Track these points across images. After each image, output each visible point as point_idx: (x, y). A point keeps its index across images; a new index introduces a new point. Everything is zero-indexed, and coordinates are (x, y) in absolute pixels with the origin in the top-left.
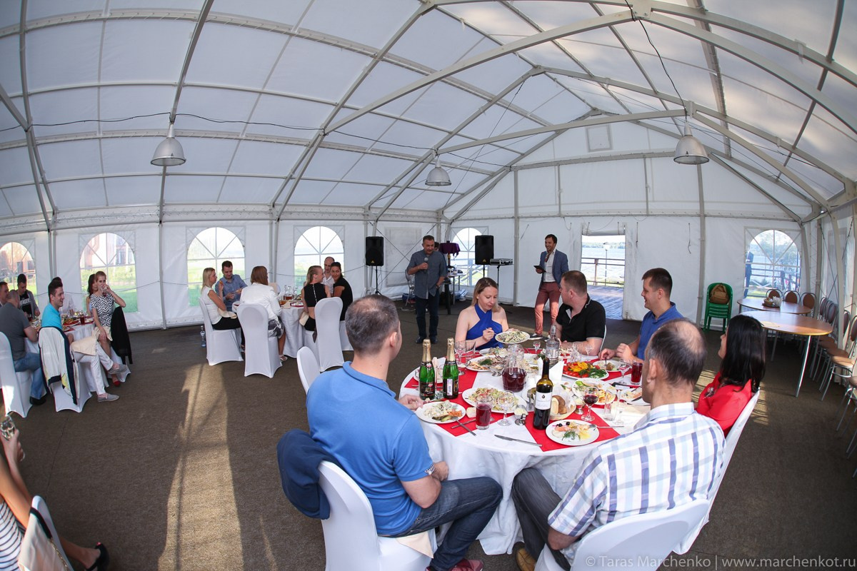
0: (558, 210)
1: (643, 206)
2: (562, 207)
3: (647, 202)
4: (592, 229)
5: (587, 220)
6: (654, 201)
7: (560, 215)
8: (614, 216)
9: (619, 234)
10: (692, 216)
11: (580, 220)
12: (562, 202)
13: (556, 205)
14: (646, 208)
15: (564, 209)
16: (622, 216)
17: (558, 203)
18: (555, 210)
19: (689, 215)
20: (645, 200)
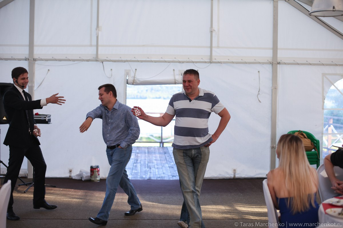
0: (95, 53)
1: (207, 52)
2: (100, 48)
3: (211, 47)
4: (141, 76)
5: (134, 65)
6: (218, 47)
7: (96, 59)
8: (169, 62)
9: (175, 83)
10: (263, 63)
11: (126, 66)
12: (99, 44)
13: (91, 46)
14: (209, 54)
15: (103, 53)
16: (180, 62)
17: (94, 43)
18: (90, 52)
19: (259, 63)
20: (209, 45)
